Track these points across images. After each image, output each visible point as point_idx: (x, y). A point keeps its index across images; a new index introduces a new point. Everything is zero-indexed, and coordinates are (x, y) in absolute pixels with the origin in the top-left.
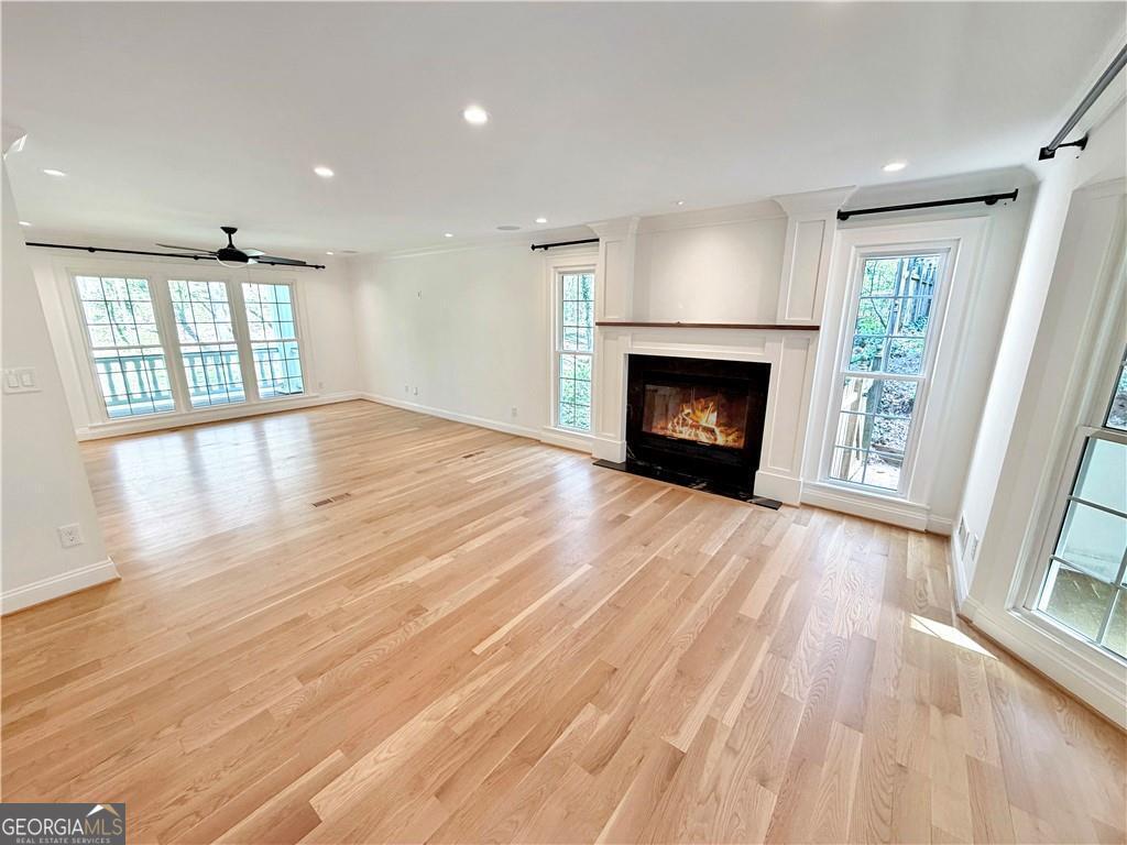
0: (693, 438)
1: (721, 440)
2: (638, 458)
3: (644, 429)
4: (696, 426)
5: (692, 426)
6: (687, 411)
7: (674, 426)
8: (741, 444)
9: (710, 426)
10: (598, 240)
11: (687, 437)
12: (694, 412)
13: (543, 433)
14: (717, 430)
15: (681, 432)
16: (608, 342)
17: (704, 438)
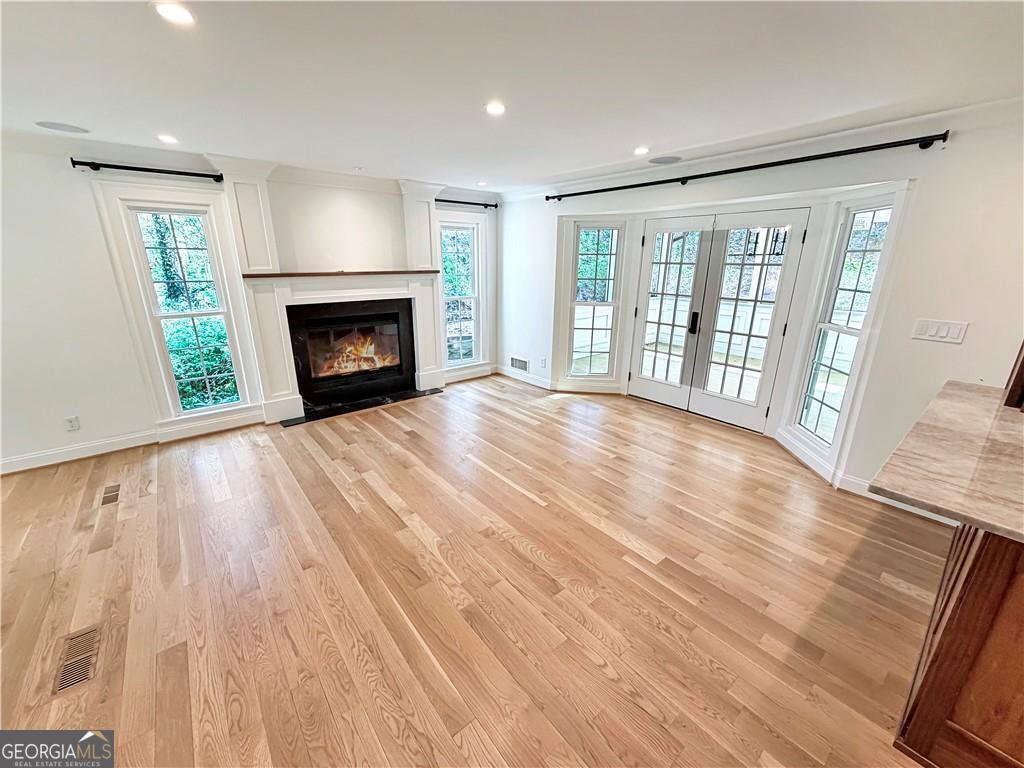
0: (356, 369)
1: (379, 364)
2: (316, 405)
3: (313, 375)
4: (359, 359)
5: (354, 360)
6: (349, 349)
7: (339, 364)
8: (397, 361)
9: (370, 356)
10: (219, 178)
11: (353, 370)
12: (356, 349)
13: (160, 431)
14: (376, 358)
15: (346, 367)
16: (260, 296)
17: (365, 366)
